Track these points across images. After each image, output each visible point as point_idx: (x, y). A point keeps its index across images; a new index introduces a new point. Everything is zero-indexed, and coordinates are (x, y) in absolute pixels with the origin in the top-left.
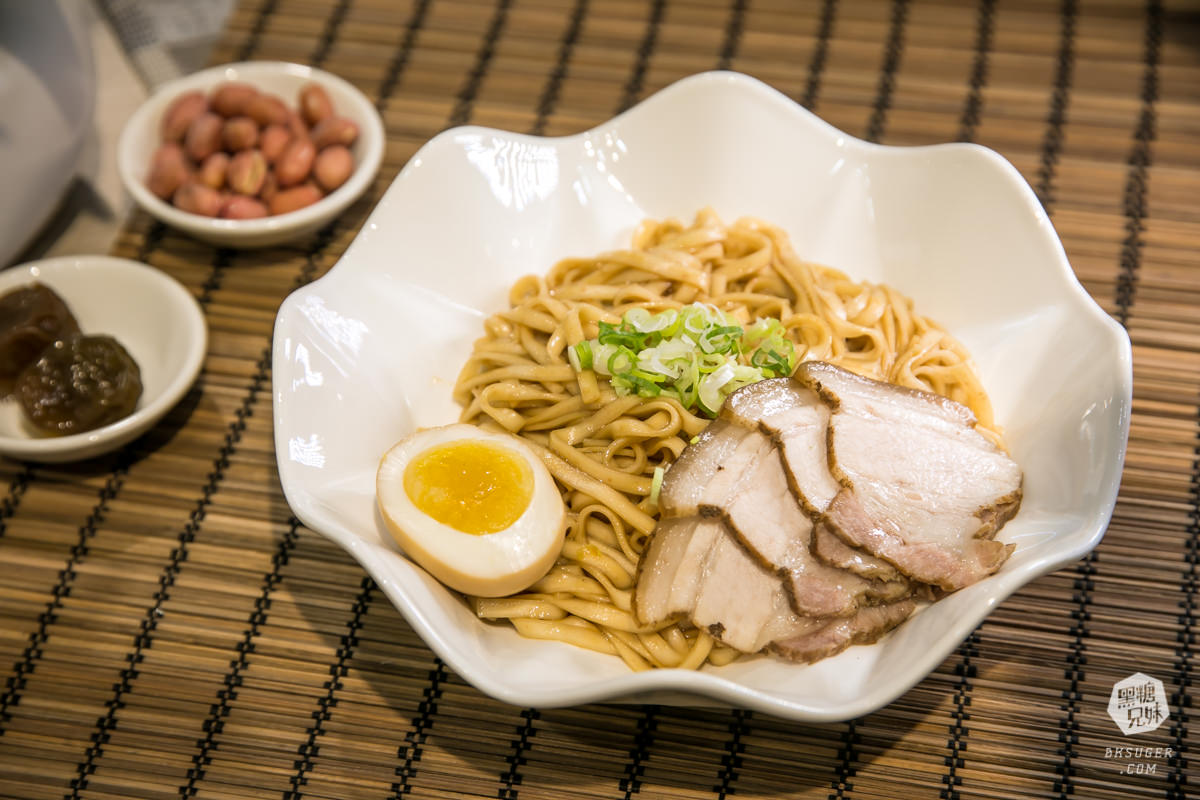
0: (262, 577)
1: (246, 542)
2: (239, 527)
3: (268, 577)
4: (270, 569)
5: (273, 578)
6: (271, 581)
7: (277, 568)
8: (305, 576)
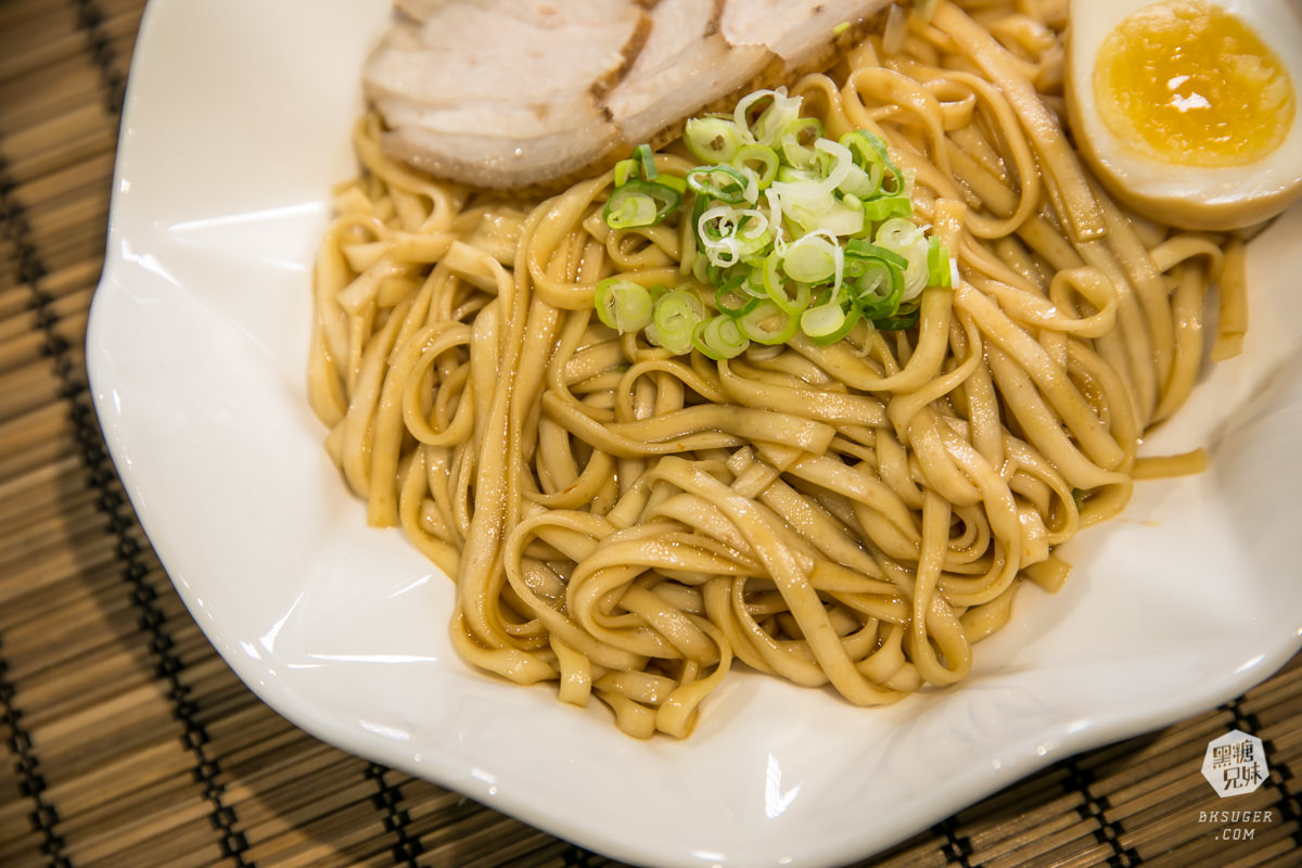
0: (188, 778)
1: (125, 741)
2: (97, 724)
3: (197, 771)
4: (191, 759)
5: (206, 771)
6: (208, 778)
7: (200, 753)
8: (247, 741)
